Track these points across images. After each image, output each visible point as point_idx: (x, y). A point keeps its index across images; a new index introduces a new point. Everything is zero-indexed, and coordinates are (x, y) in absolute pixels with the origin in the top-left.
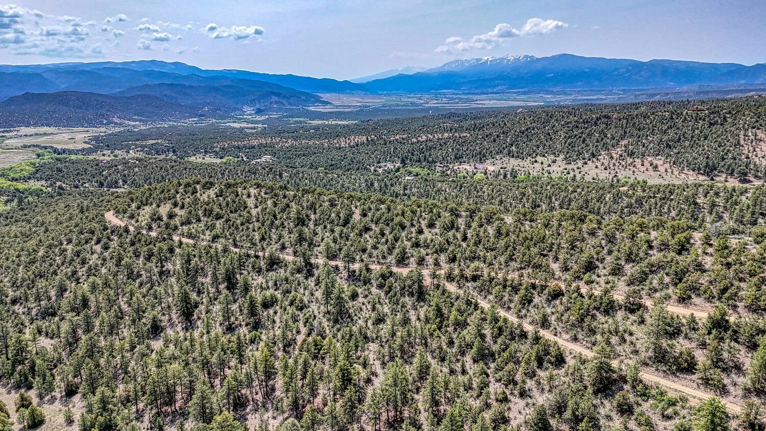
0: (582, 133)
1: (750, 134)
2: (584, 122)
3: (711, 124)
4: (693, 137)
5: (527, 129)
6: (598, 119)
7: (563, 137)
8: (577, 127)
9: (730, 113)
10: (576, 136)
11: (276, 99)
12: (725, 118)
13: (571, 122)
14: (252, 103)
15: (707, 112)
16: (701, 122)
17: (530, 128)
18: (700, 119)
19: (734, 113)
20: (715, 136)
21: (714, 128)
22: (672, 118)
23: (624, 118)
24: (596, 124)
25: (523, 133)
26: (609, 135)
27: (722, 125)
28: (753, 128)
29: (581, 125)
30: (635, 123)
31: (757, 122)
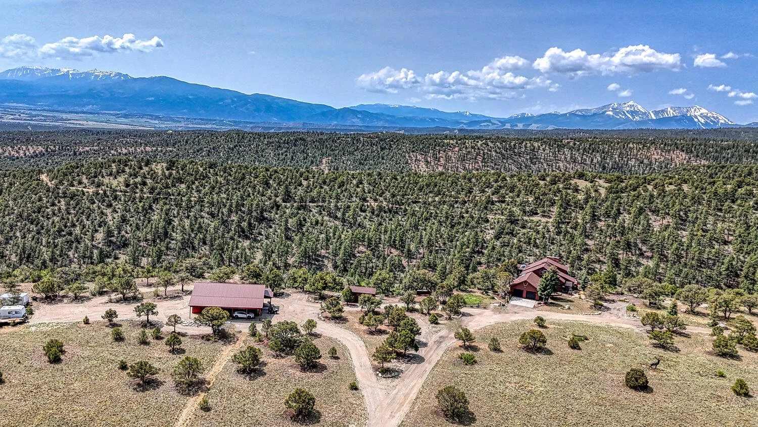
0: (286, 151)
1: (412, 156)
2: (284, 143)
3: (382, 149)
5: (235, 147)
6: (296, 140)
7: (272, 154)
8: (280, 146)
9: (392, 141)
10: (282, 154)
12: (391, 146)
15: (377, 139)
17: (237, 146)
18: (374, 145)
19: (395, 141)
21: (386, 152)
22: (353, 143)
23: (316, 141)
24: (295, 145)
26: (310, 155)
27: (390, 149)
28: (413, 152)
29: (282, 145)
30: (326, 146)
31: (414, 147)
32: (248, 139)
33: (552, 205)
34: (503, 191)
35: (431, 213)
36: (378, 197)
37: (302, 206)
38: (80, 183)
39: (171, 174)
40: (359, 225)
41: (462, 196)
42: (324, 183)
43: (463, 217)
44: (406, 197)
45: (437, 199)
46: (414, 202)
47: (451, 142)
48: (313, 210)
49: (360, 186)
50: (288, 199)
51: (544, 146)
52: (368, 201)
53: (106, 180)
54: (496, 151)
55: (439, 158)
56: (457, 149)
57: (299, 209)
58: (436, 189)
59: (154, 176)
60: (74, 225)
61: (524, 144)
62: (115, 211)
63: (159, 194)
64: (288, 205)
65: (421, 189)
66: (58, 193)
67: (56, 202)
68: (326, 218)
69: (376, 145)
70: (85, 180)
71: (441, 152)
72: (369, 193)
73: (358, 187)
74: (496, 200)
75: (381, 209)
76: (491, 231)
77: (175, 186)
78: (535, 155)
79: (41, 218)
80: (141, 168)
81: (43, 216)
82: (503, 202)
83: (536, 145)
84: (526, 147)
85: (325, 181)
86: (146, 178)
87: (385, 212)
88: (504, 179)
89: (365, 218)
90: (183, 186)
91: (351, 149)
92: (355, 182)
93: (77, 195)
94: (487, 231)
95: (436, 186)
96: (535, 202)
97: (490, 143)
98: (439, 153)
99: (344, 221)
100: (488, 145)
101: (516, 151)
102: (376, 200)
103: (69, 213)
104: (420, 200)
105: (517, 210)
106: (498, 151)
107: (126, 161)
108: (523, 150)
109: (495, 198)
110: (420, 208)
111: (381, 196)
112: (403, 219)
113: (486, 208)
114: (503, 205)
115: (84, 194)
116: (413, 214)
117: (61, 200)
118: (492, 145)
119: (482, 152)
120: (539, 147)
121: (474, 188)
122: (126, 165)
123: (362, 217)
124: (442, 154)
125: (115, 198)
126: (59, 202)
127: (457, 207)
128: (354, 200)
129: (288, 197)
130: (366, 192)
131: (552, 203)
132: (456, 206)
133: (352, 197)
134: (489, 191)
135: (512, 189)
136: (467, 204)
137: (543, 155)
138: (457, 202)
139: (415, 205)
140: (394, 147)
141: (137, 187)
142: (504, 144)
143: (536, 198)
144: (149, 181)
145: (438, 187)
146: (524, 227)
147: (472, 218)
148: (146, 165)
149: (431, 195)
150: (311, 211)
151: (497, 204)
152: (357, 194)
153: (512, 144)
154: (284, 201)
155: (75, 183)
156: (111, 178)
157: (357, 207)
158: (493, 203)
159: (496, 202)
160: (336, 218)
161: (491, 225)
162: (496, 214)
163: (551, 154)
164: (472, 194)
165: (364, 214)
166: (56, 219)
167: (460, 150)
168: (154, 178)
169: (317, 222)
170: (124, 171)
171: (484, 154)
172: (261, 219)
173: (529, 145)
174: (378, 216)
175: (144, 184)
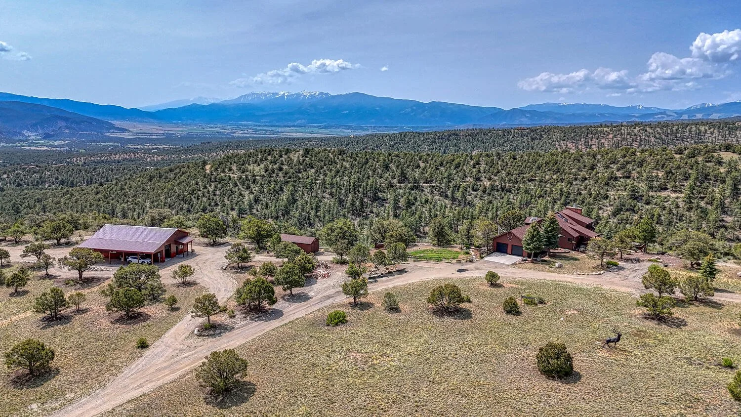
0: (440, 146)
1: (562, 145)
2: (439, 139)
3: (533, 139)
4: (523, 147)
5: (395, 144)
6: (450, 136)
8: (435, 142)
9: (543, 131)
10: (436, 149)
11: (63, 124)
12: (541, 136)
13: (429, 138)
14: (33, 127)
15: (528, 130)
16: (525, 137)
17: (397, 143)
18: (524, 135)
19: (546, 131)
20: (539, 146)
21: (536, 142)
22: (504, 135)
23: (469, 135)
24: (449, 140)
25: (393, 147)
26: (461, 148)
27: (540, 139)
28: (564, 140)
29: (437, 141)
30: (478, 139)
31: (565, 136)
32: (409, 137)
33: (687, 180)
34: (630, 167)
35: (546, 191)
36: (492, 176)
37: (414, 186)
38: (230, 170)
39: (304, 161)
40: (469, 203)
41: (583, 173)
42: (441, 165)
43: (580, 194)
44: (522, 175)
45: (555, 177)
46: (529, 181)
47: (605, 129)
48: (425, 190)
49: (477, 166)
50: (404, 180)
51: (712, 130)
52: (481, 181)
53: (250, 168)
54: (655, 137)
55: (591, 145)
56: (611, 136)
57: (412, 189)
58: (555, 168)
59: (290, 162)
60: (217, 205)
61: (689, 127)
62: (252, 192)
63: (290, 178)
64: (403, 185)
65: (539, 168)
66: (211, 179)
67: (208, 186)
68: (437, 197)
69: (527, 136)
70: (234, 168)
71: (594, 140)
72: (485, 173)
73: (474, 167)
74: (620, 176)
75: (493, 188)
76: (609, 208)
77: (305, 171)
78: (701, 139)
79: (194, 199)
80: (281, 156)
81: (195, 198)
82: (628, 177)
83: (702, 128)
84: (690, 131)
85: (442, 163)
86: (283, 164)
87: (498, 191)
88: (634, 153)
89: (476, 197)
90: (313, 171)
91: (501, 141)
92: (472, 163)
93: (225, 180)
94: (605, 208)
95: (556, 163)
96: (665, 176)
97: (648, 129)
98: (592, 140)
99: (454, 199)
100: (646, 131)
101: (679, 135)
102: (490, 179)
103: (215, 195)
104: (537, 179)
105: (642, 186)
106: (658, 136)
107: (270, 151)
108: (687, 134)
109: (619, 174)
110: (535, 186)
111: (496, 176)
112: (515, 198)
113: (607, 184)
114: (628, 181)
115: (230, 179)
116: (527, 192)
117: (212, 184)
118: (651, 131)
119: (639, 138)
120: (706, 130)
121: (598, 165)
122: (269, 155)
123: (473, 196)
124: (595, 141)
125: (254, 181)
126: (210, 185)
127: (576, 185)
128: (468, 180)
129: (403, 178)
130: (482, 172)
131: (687, 177)
132: (574, 183)
133: (466, 177)
134: (614, 167)
135: (641, 165)
136: (587, 181)
137: (710, 139)
138: (576, 179)
139: (530, 183)
140: (545, 136)
141: (274, 172)
142: (665, 129)
143: (667, 173)
144: (285, 167)
145: (558, 164)
146: (648, 203)
147: (590, 194)
148: (286, 154)
149: (549, 173)
150: (423, 191)
151: (622, 180)
152: (471, 174)
153: (674, 129)
154: (399, 183)
155: (226, 170)
156: (255, 165)
157: (469, 187)
158: (616, 179)
159: (620, 178)
160: (446, 197)
161: (610, 201)
162: (618, 190)
163: (720, 137)
164: (595, 170)
165: (475, 193)
166: (205, 199)
167: (615, 136)
168: (290, 165)
169: (427, 201)
170: (266, 159)
171: (641, 140)
172: (375, 199)
173: (694, 129)
174: (489, 194)
175: (281, 169)
